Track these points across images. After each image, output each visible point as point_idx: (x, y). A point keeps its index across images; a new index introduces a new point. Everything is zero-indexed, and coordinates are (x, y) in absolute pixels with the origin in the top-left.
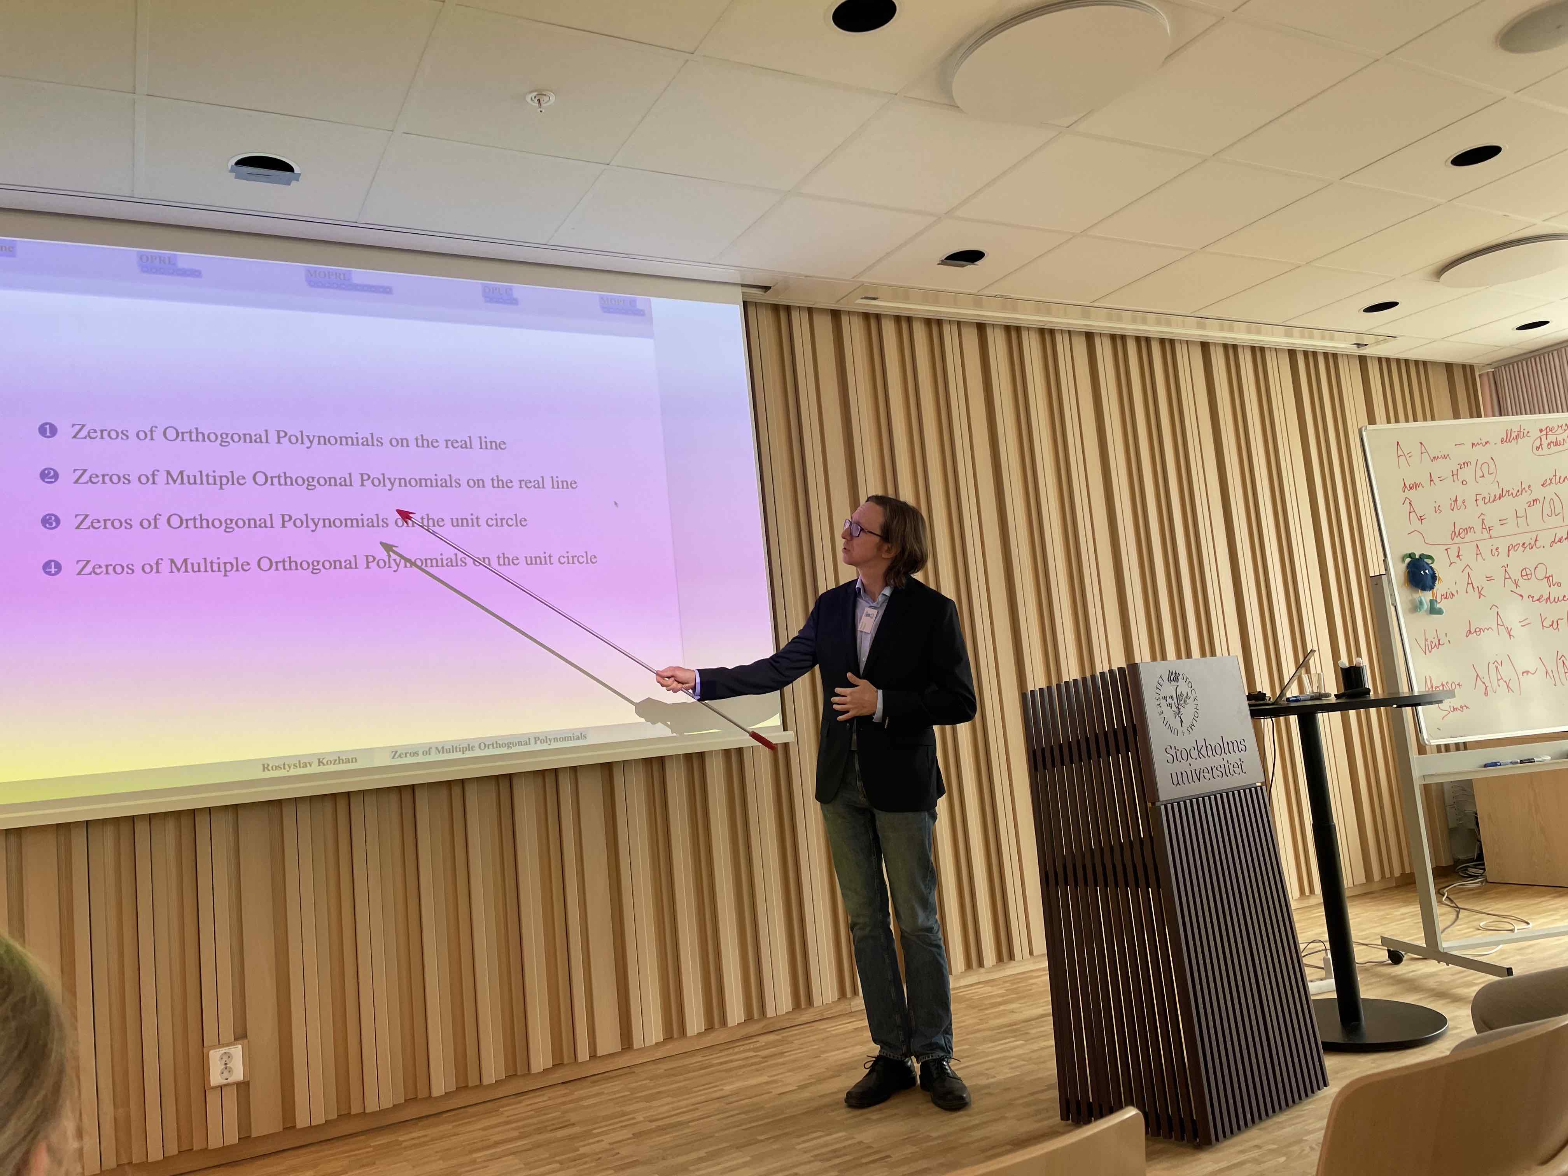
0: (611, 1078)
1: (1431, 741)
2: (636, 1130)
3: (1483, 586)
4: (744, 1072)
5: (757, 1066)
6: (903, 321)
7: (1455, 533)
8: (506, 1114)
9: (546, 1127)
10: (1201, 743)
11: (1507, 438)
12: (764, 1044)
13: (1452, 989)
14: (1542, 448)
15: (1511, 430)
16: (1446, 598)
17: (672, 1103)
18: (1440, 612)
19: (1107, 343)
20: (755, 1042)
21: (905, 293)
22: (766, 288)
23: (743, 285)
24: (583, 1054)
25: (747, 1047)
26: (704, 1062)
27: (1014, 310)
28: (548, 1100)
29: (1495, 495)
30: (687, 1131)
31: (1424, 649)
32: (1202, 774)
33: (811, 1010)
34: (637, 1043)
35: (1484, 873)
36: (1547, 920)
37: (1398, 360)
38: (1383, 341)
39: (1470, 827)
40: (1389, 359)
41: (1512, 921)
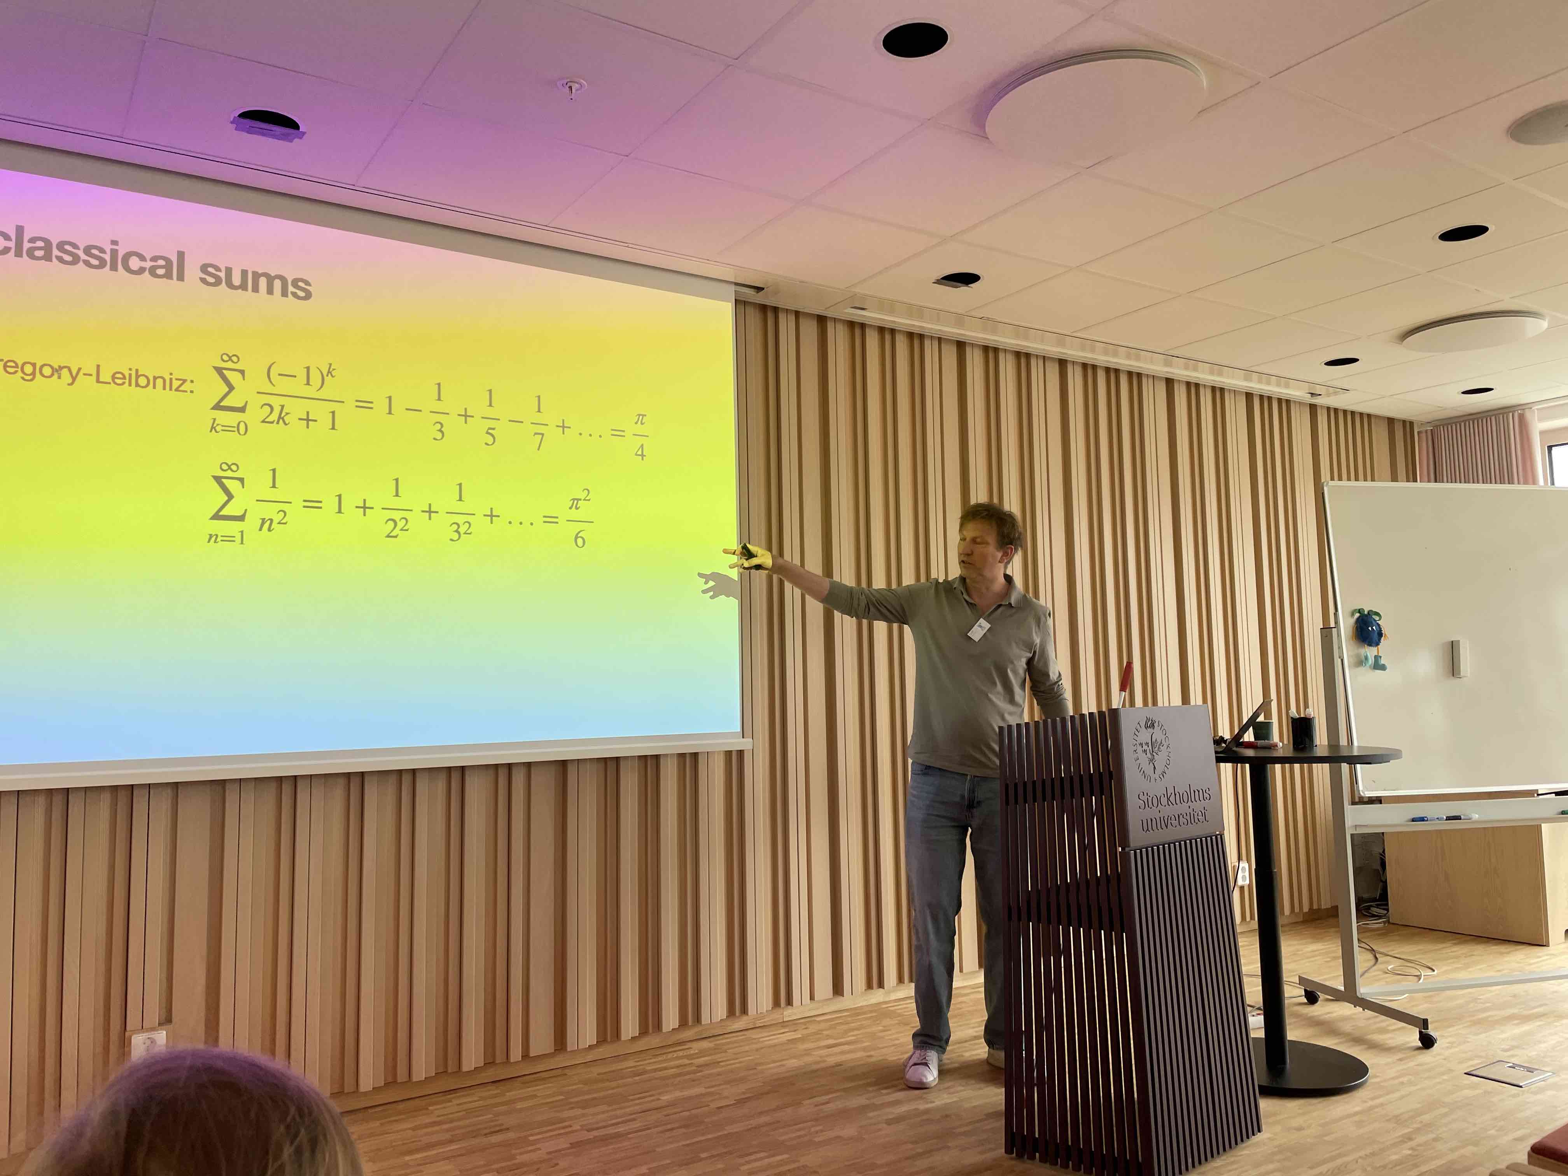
0: (544, 1079)
1: (1366, 793)
2: (573, 1138)
4: (679, 1081)
5: (692, 1076)
6: (886, 332)
8: (437, 1113)
9: (479, 1130)
10: (1171, 790)
12: (697, 1051)
13: (1369, 1034)
16: (1389, 654)
17: (608, 1111)
18: (1383, 668)
19: (1079, 371)
20: (688, 1049)
21: (890, 306)
22: (759, 289)
23: (737, 284)
24: (516, 1054)
25: (681, 1054)
26: (638, 1068)
27: (994, 331)
28: (478, 1101)
30: (626, 1143)
32: (1169, 821)
33: (745, 1018)
34: (571, 1044)
35: (1387, 913)
36: (1450, 968)
37: (1345, 412)
38: (1335, 393)
39: (1375, 867)
40: (1338, 409)
41: (1418, 967)
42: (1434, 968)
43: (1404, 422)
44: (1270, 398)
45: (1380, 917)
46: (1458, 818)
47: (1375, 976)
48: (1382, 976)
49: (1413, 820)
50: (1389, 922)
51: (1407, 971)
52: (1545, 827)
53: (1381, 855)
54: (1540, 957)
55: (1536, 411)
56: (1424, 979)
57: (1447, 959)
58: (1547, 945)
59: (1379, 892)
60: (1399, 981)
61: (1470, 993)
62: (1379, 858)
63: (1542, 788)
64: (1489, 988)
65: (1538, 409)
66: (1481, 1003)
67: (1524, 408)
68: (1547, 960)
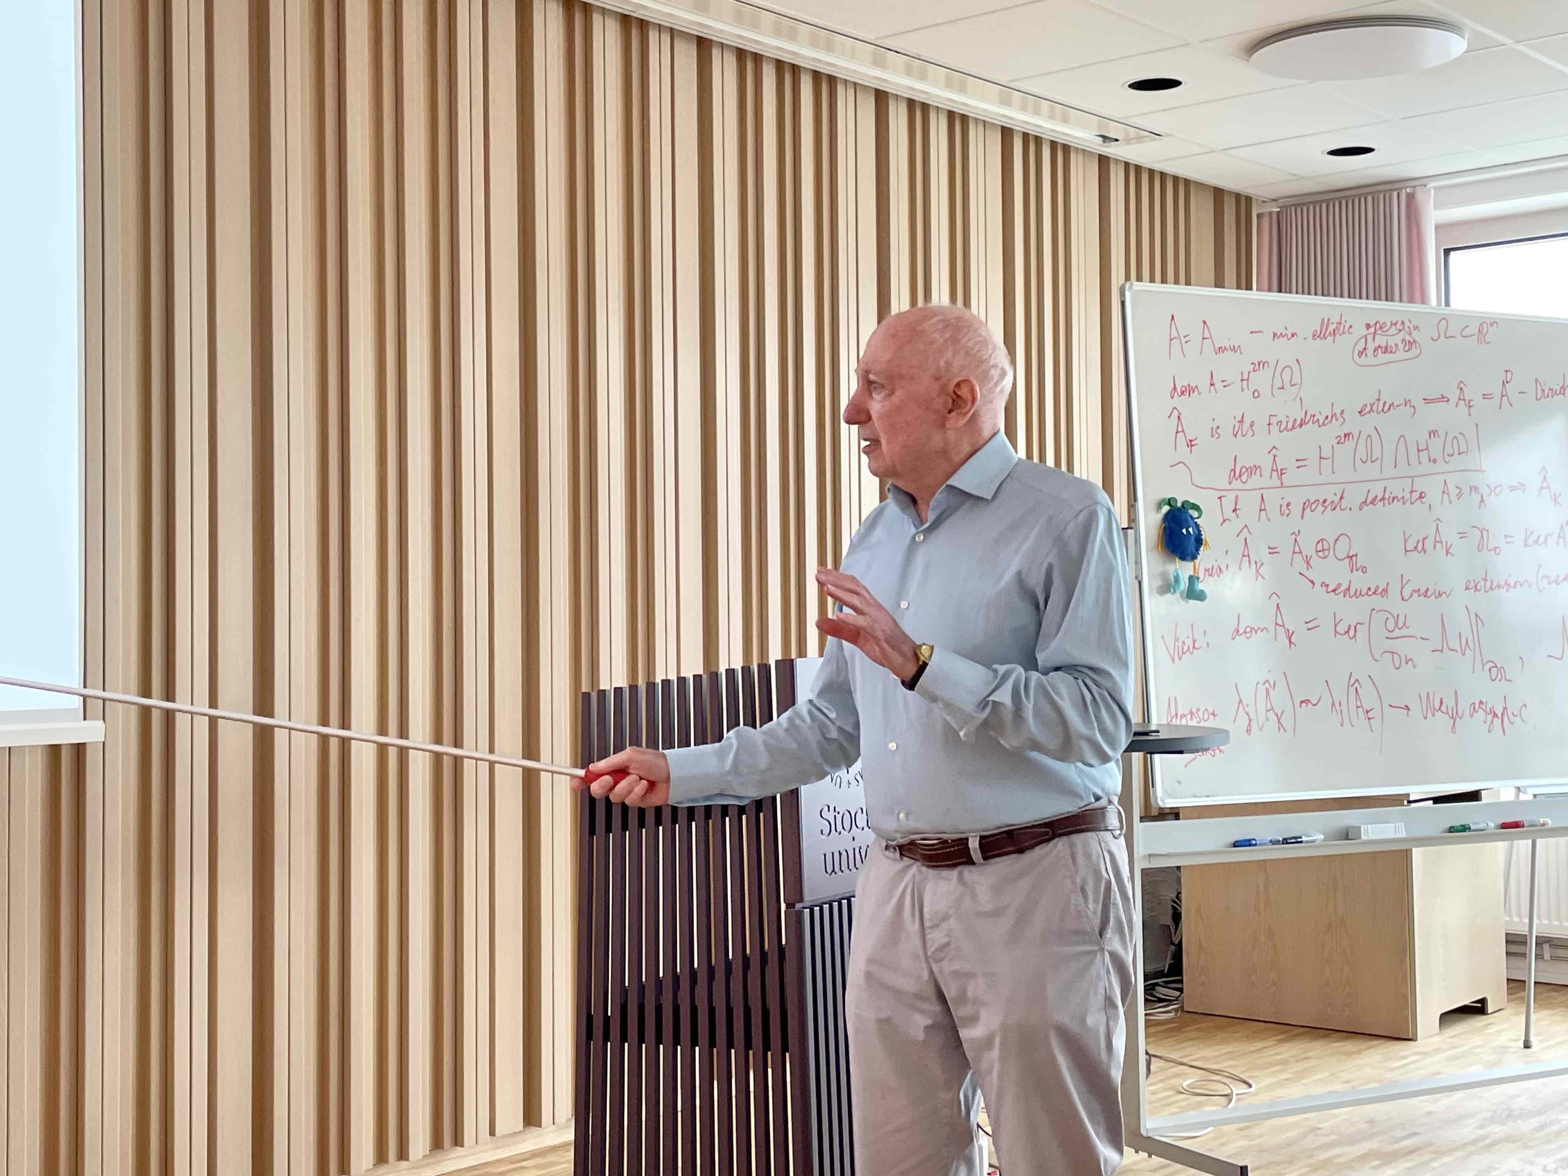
1: (1166, 801)
3: (1264, 561)
7: (1235, 474)
11: (1321, 333)
14: (1366, 356)
15: (1329, 320)
16: (1211, 575)
18: (1200, 596)
29: (1295, 420)
31: (1172, 653)
35: (1179, 996)
36: (1275, 1080)
37: (1151, 172)
38: (1140, 139)
39: (1162, 922)
40: (1140, 167)
41: (1226, 1081)
42: (1250, 1081)
43: (1238, 196)
44: (1038, 140)
45: (1169, 1002)
46: (1297, 840)
47: (1164, 1098)
48: (1173, 1099)
49: (1236, 844)
50: (1183, 1011)
51: (1214, 1088)
52: (1417, 854)
53: (1174, 902)
54: (1405, 1058)
55: (1432, 191)
56: (1238, 1100)
57: (1270, 1065)
58: (1416, 1040)
59: (1169, 961)
60: (1200, 1105)
61: (1306, 1119)
62: (1170, 907)
63: (1415, 792)
64: (1336, 1111)
65: (1435, 188)
66: (1322, 1135)
67: (1415, 183)
68: (1416, 1061)
